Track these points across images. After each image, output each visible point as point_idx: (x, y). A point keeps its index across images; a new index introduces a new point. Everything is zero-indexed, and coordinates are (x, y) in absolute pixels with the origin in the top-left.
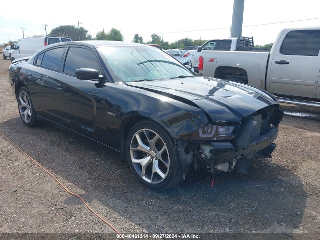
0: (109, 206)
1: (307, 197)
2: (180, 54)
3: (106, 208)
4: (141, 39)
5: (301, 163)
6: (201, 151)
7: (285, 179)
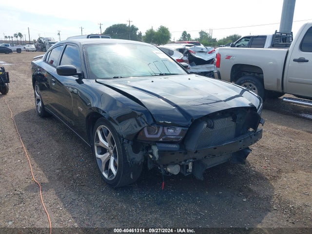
0: (59, 196)
1: (269, 211)
2: (204, 50)
3: (56, 197)
4: (189, 36)
5: (286, 173)
6: (151, 151)
7: (255, 189)
